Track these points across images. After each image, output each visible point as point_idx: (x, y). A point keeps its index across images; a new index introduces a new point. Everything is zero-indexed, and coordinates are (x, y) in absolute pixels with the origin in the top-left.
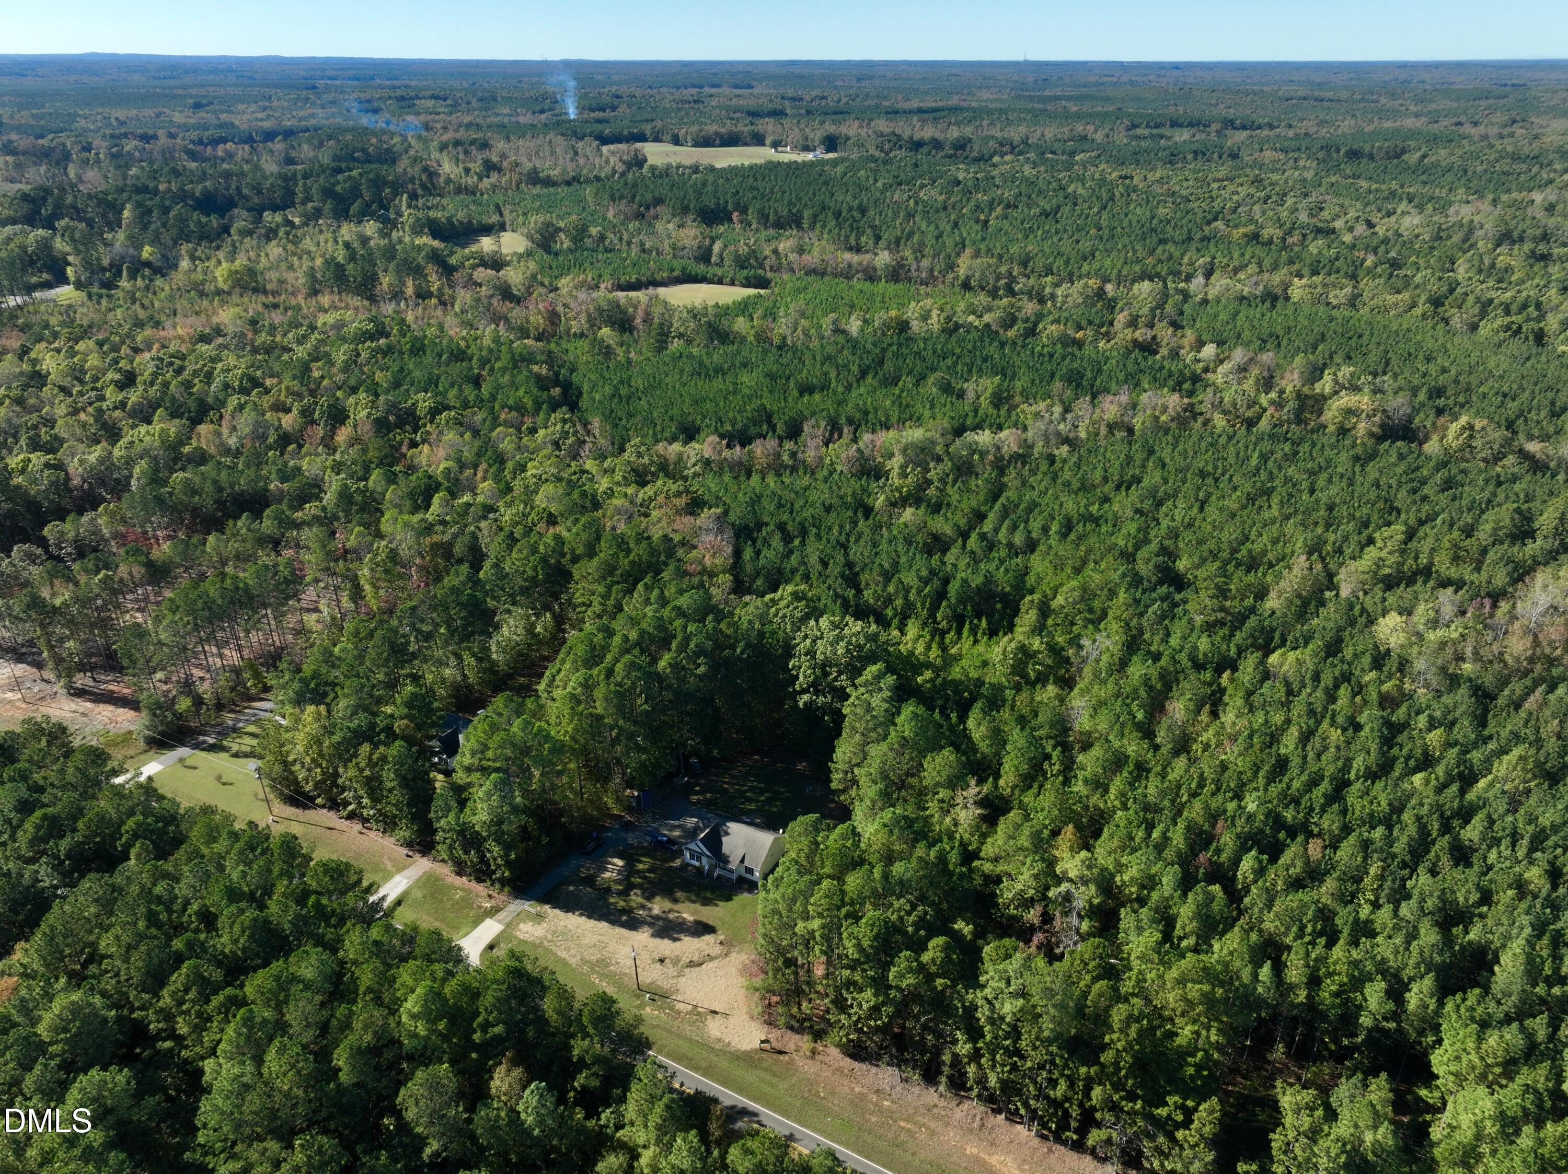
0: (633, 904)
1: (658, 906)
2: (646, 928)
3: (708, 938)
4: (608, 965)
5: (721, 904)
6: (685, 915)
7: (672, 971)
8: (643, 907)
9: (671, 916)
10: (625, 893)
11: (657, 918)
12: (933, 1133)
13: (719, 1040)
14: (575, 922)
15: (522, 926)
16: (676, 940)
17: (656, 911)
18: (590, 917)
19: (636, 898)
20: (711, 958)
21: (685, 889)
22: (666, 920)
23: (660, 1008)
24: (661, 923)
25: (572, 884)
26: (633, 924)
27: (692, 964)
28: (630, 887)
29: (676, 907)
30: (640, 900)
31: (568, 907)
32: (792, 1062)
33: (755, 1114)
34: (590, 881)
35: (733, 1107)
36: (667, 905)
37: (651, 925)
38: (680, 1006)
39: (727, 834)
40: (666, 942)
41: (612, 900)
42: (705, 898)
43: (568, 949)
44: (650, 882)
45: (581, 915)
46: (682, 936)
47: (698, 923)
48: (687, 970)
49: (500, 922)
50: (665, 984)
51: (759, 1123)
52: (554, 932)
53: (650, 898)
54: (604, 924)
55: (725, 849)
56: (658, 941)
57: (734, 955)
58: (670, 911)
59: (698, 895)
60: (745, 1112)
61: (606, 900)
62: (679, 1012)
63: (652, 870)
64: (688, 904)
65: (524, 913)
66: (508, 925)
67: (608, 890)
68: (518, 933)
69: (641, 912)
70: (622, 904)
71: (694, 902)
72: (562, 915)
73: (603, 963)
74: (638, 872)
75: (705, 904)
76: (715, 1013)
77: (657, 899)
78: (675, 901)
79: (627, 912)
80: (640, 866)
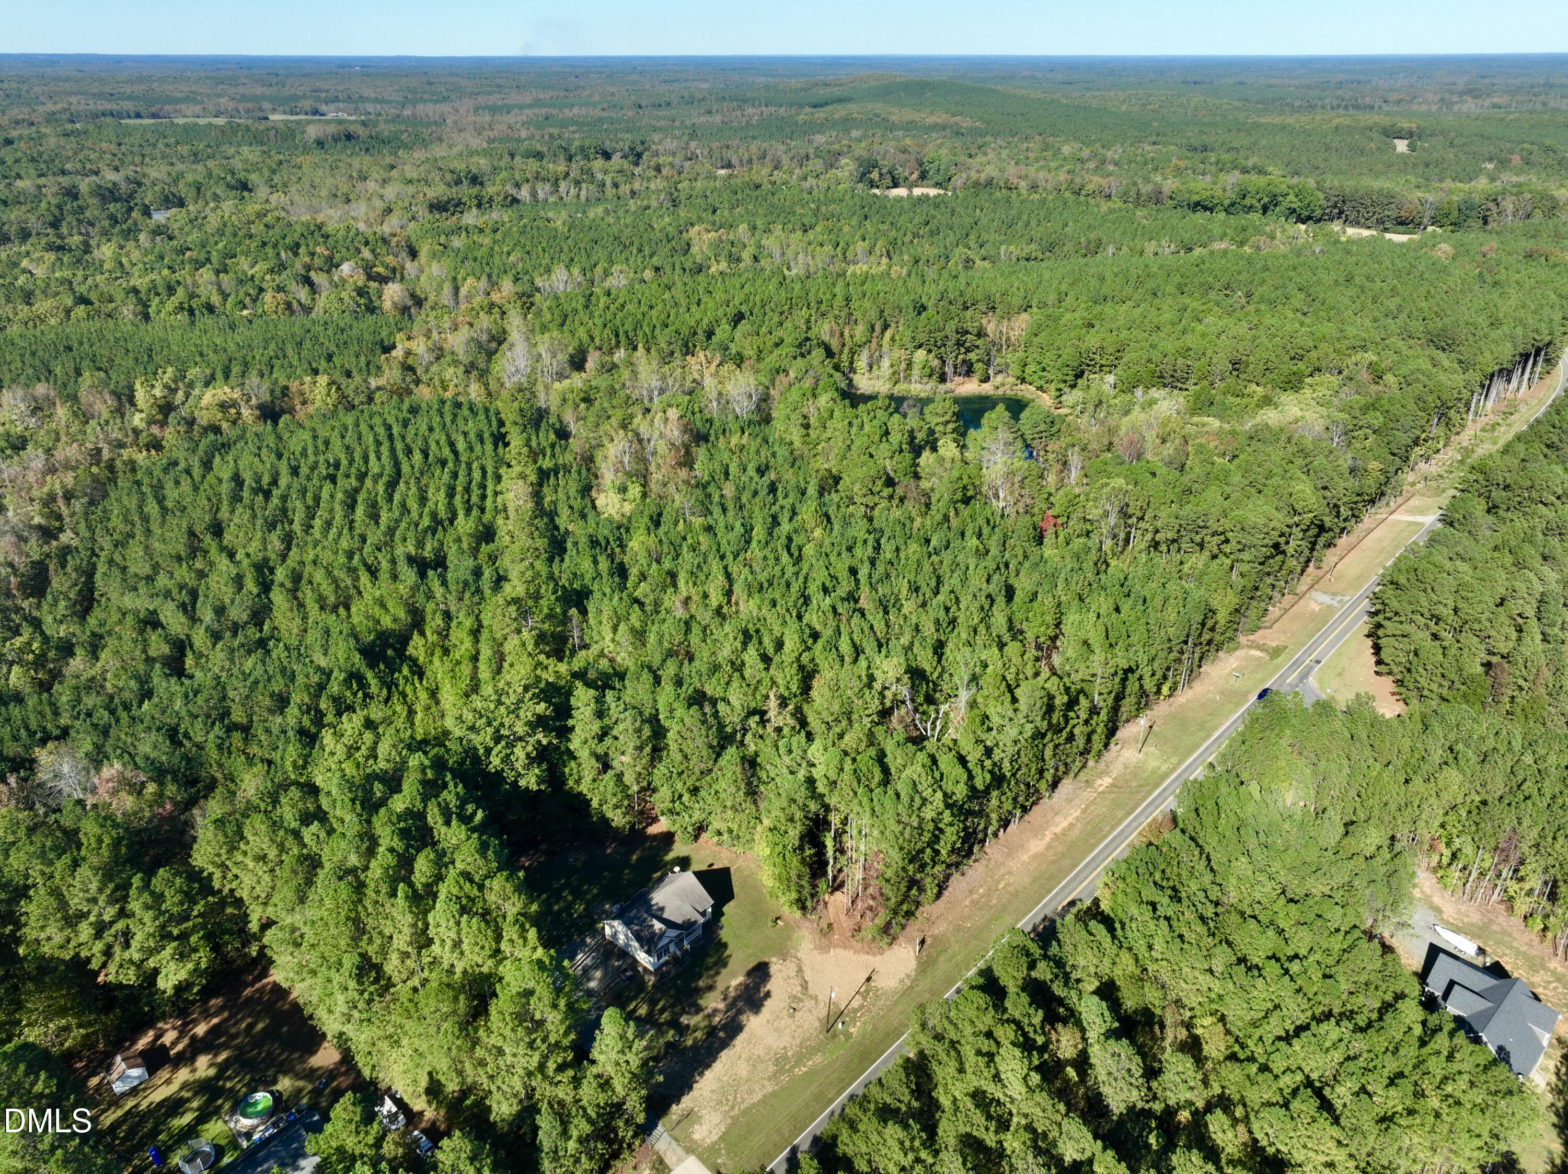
0: (703, 1024)
1: (713, 1002)
2: (743, 1018)
3: (773, 970)
4: (785, 1058)
5: (727, 953)
6: (734, 983)
7: (809, 1004)
8: (710, 1016)
9: (732, 993)
10: (682, 1030)
11: (729, 1007)
12: (1010, 873)
13: (902, 981)
15: (697, 1136)
16: (768, 995)
17: (721, 1006)
18: (708, 1066)
19: (694, 1020)
20: (800, 970)
21: (698, 977)
22: (735, 999)
23: (854, 1020)
24: (740, 1004)
26: (733, 1029)
27: (804, 987)
28: (674, 1024)
29: (720, 987)
30: (698, 1018)
31: (687, 1086)
36: (715, 995)
37: (740, 1012)
38: (855, 1004)
39: (663, 908)
40: (768, 1003)
41: (689, 1043)
42: (715, 964)
43: (751, 1092)
44: (673, 1006)
45: (701, 1074)
46: (763, 990)
47: (749, 974)
48: (810, 991)
49: (680, 1161)
50: (824, 1011)
52: (720, 1103)
53: (698, 1008)
54: (725, 1055)
56: (764, 1010)
57: (800, 955)
58: (725, 994)
59: (708, 969)
61: (687, 1048)
62: (862, 1007)
63: (653, 1003)
64: (719, 978)
65: (676, 1132)
66: (690, 1150)
67: (669, 1045)
68: (708, 1141)
69: (717, 1019)
70: (698, 1034)
71: (718, 973)
72: (694, 1093)
73: (781, 1061)
74: (650, 1014)
75: (725, 965)
76: (869, 979)
77: (701, 1002)
78: (711, 988)
79: (712, 1031)
80: (642, 1012)
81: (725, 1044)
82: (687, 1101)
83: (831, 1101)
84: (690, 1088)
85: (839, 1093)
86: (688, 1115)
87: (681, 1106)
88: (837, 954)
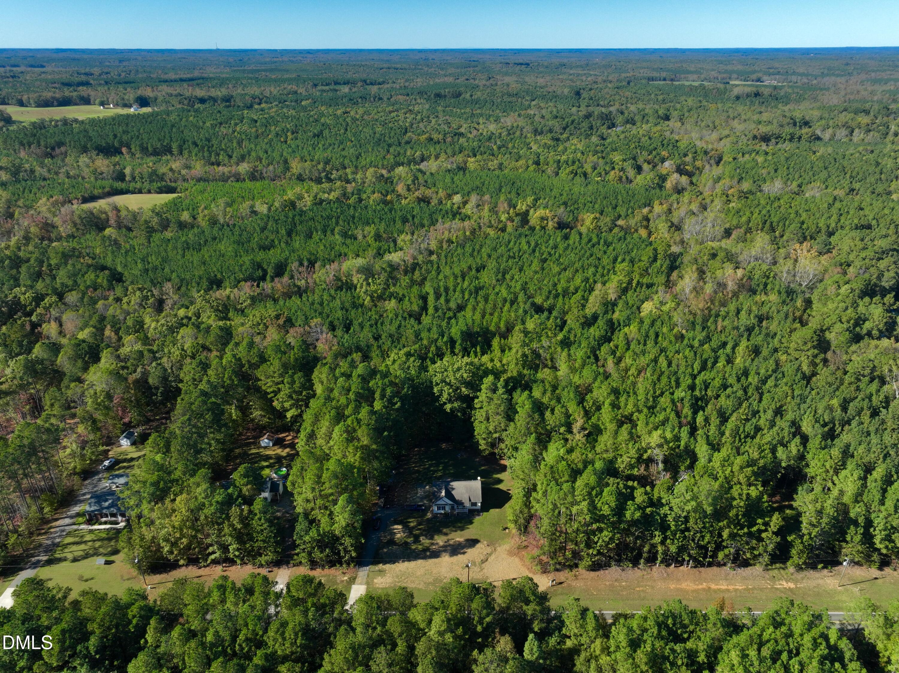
0: (426, 545)
1: (440, 540)
2: (444, 554)
3: (478, 545)
4: (441, 581)
5: (470, 526)
6: (457, 539)
7: (477, 569)
8: (432, 544)
9: (451, 542)
10: (417, 541)
11: (445, 546)
14: (402, 567)
15: (375, 581)
16: (464, 553)
17: (441, 544)
18: (409, 561)
19: (425, 541)
20: (490, 554)
21: (447, 527)
22: (450, 545)
24: (449, 548)
25: (384, 547)
26: (436, 555)
27: (483, 562)
28: (416, 537)
29: (450, 537)
30: (428, 541)
31: (392, 561)
32: (569, 586)
34: (392, 542)
36: (445, 538)
37: (445, 551)
39: (453, 489)
40: (460, 556)
41: (413, 547)
42: (459, 527)
43: (413, 582)
44: (424, 530)
45: (403, 561)
46: (465, 550)
47: (467, 540)
48: (483, 565)
49: (361, 584)
50: (479, 577)
52: (397, 577)
53: (432, 538)
54: (420, 562)
55: (457, 497)
56: (456, 557)
57: (498, 548)
58: (448, 540)
59: (454, 527)
61: (410, 549)
63: (419, 524)
64: (454, 533)
65: (371, 574)
66: (368, 583)
67: (406, 543)
68: (377, 586)
69: (434, 547)
70: (420, 547)
71: (456, 531)
72: (393, 566)
73: (438, 580)
74: (413, 528)
75: (462, 530)
76: (514, 579)
77: (436, 537)
78: (446, 534)
79: (426, 549)
80: (412, 525)
81: (425, 558)
82: (387, 566)
84: (394, 563)
86: (382, 571)
87: (384, 567)
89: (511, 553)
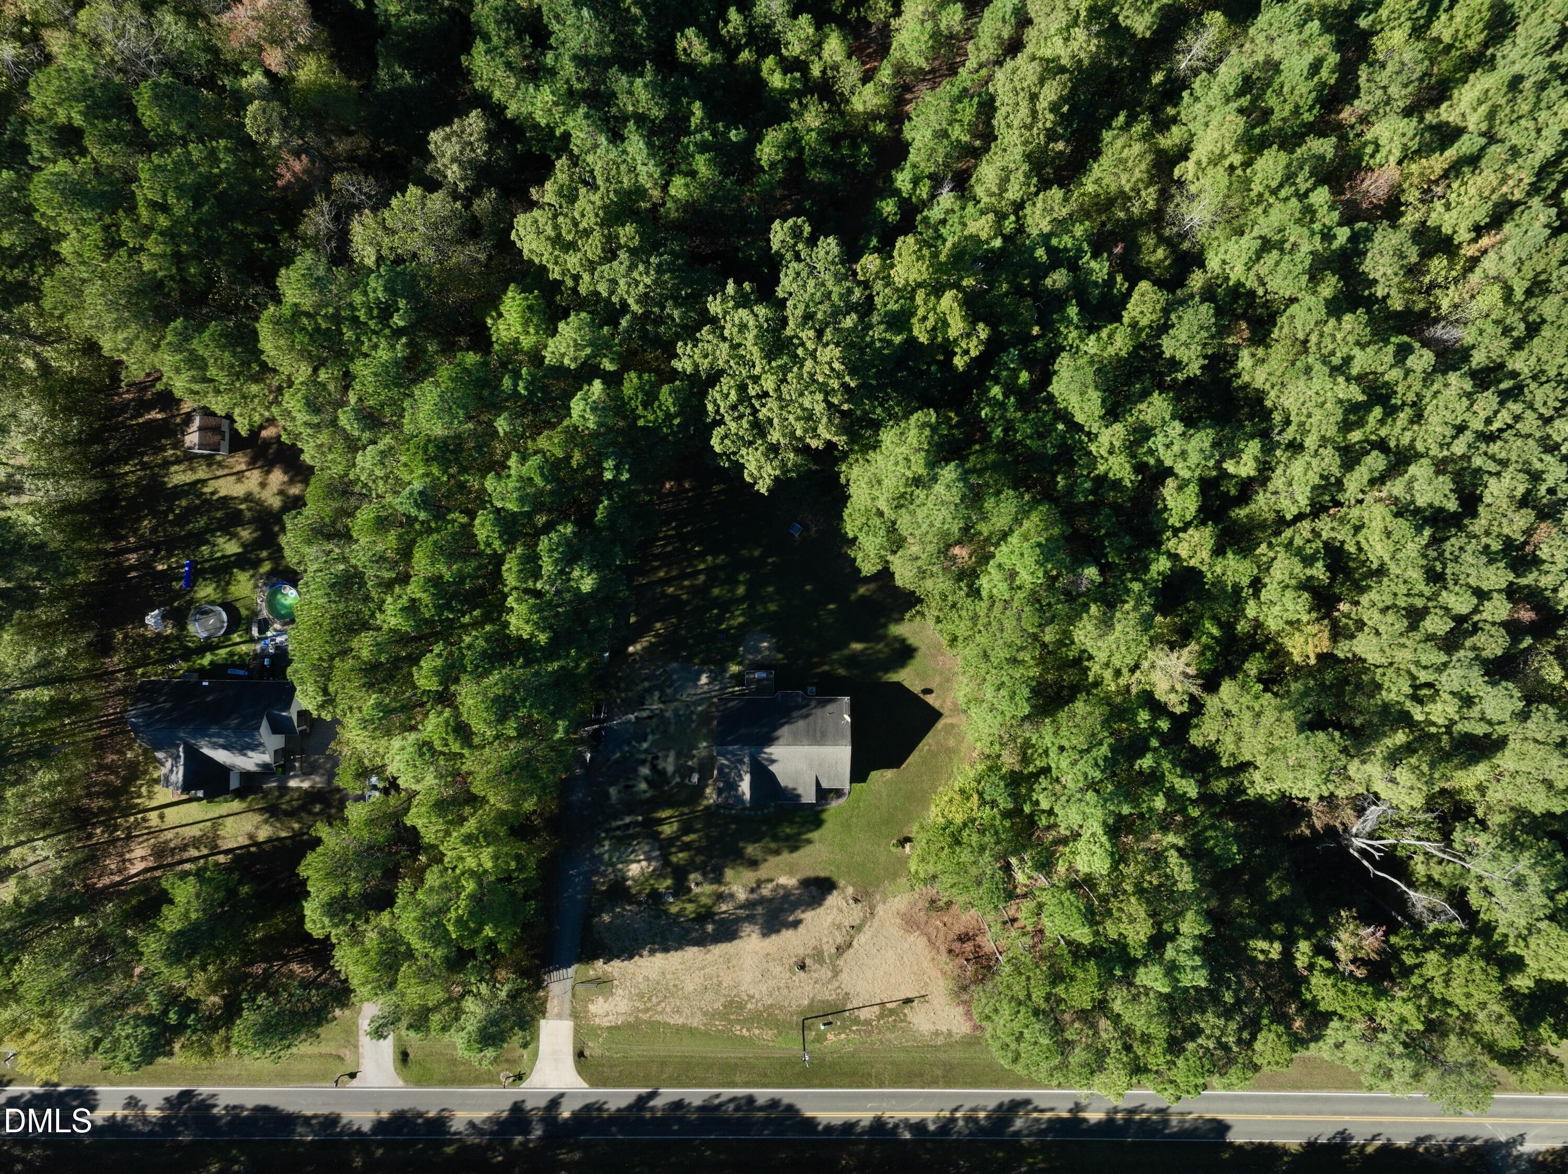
0: (704, 900)
1: (738, 885)
2: (747, 928)
3: (833, 900)
4: (741, 1006)
5: (814, 835)
6: (783, 880)
7: (825, 973)
8: (720, 897)
9: (766, 891)
10: (681, 889)
11: (749, 905)
13: (937, 1034)
14: (654, 967)
15: (592, 1008)
16: (796, 924)
17: (742, 895)
18: (666, 950)
19: (701, 889)
20: (856, 929)
21: (756, 838)
22: (762, 901)
23: (844, 1028)
24: (760, 910)
25: (601, 910)
27: (840, 950)
28: (680, 875)
29: (763, 872)
30: (708, 888)
31: (628, 951)
33: (1027, 1102)
34: (620, 891)
35: (1001, 1106)
36: (749, 876)
37: (750, 919)
38: (864, 1014)
39: (773, 761)
40: (787, 935)
41: (674, 909)
42: (788, 838)
43: (678, 1011)
44: (699, 851)
45: (652, 952)
46: (799, 915)
47: (806, 883)
48: (840, 962)
49: (560, 1016)
50: (828, 994)
51: (1036, 1109)
52: (641, 996)
53: (718, 878)
54: (691, 953)
55: (782, 779)
56: (775, 938)
57: (880, 909)
58: (759, 883)
59: (775, 838)
60: (1016, 1106)
61: (666, 912)
62: (868, 1022)
63: (686, 828)
64: (773, 860)
65: (580, 989)
66: (575, 1015)
67: (655, 896)
68: (597, 1021)
69: (724, 908)
70: (690, 907)
71: (777, 852)
72: (629, 966)
73: (734, 1006)
74: (671, 840)
75: (794, 849)
76: (908, 1001)
77: (729, 874)
78: (753, 864)
79: (706, 915)
80: (667, 830)
81: (702, 941)
82: (616, 967)
83: (734, 1085)
84: (631, 957)
85: (747, 1085)
86: (603, 983)
87: (608, 968)
88: (917, 942)
89: (910, 923)
